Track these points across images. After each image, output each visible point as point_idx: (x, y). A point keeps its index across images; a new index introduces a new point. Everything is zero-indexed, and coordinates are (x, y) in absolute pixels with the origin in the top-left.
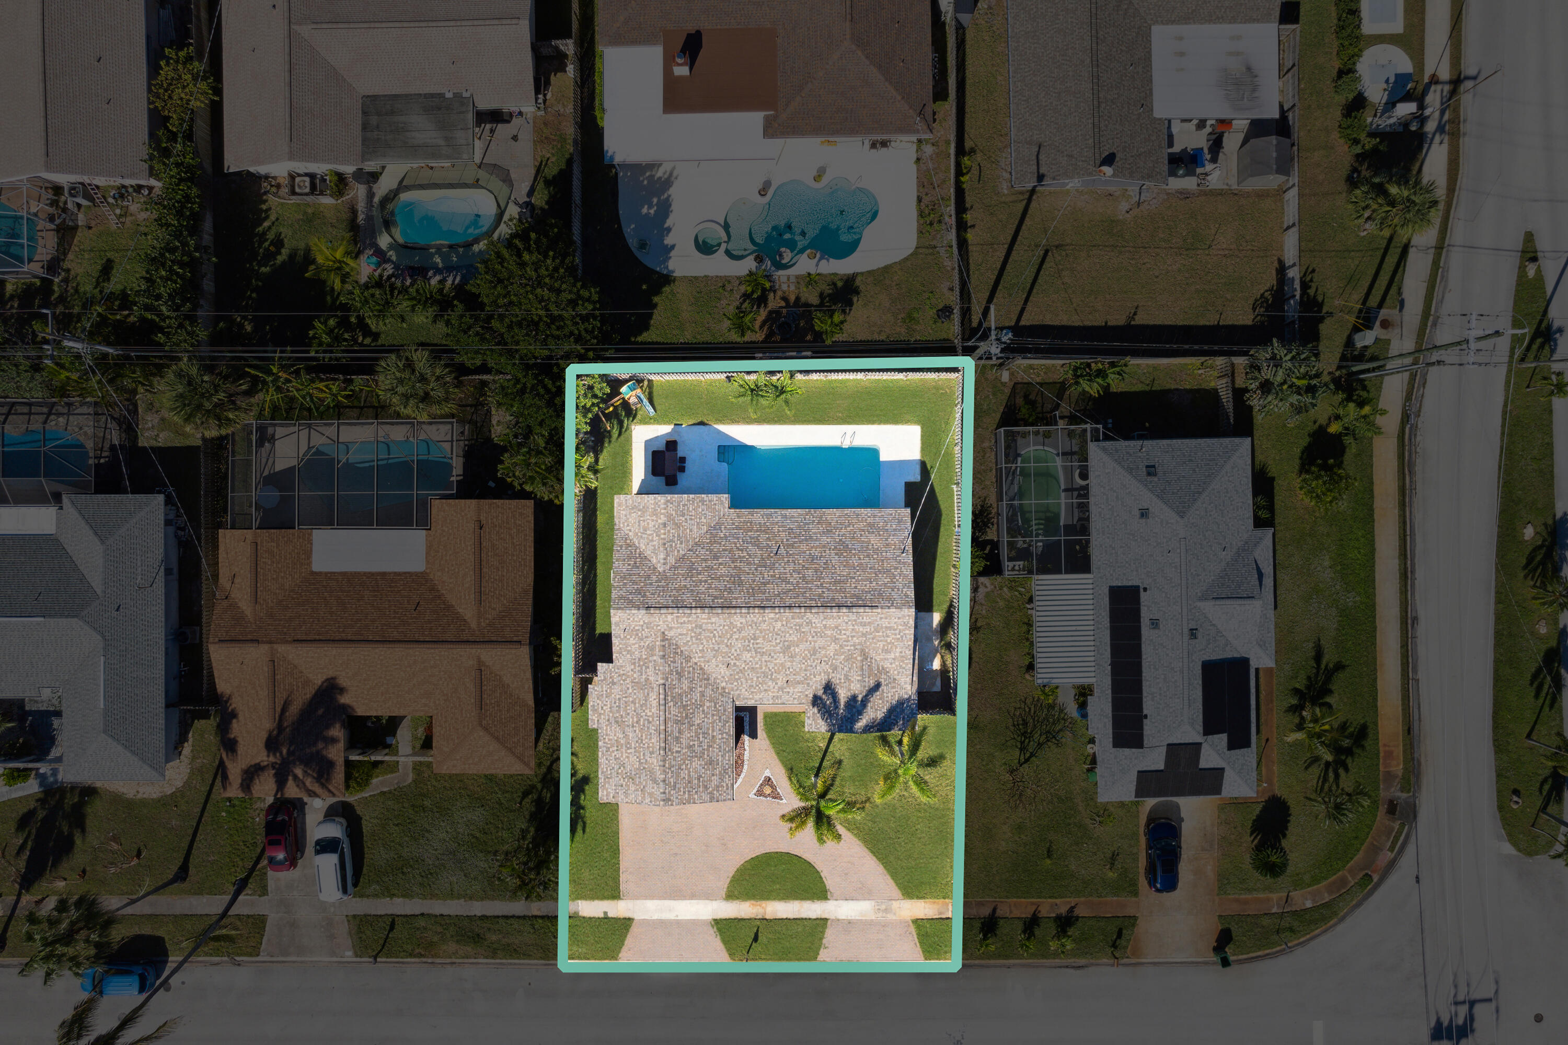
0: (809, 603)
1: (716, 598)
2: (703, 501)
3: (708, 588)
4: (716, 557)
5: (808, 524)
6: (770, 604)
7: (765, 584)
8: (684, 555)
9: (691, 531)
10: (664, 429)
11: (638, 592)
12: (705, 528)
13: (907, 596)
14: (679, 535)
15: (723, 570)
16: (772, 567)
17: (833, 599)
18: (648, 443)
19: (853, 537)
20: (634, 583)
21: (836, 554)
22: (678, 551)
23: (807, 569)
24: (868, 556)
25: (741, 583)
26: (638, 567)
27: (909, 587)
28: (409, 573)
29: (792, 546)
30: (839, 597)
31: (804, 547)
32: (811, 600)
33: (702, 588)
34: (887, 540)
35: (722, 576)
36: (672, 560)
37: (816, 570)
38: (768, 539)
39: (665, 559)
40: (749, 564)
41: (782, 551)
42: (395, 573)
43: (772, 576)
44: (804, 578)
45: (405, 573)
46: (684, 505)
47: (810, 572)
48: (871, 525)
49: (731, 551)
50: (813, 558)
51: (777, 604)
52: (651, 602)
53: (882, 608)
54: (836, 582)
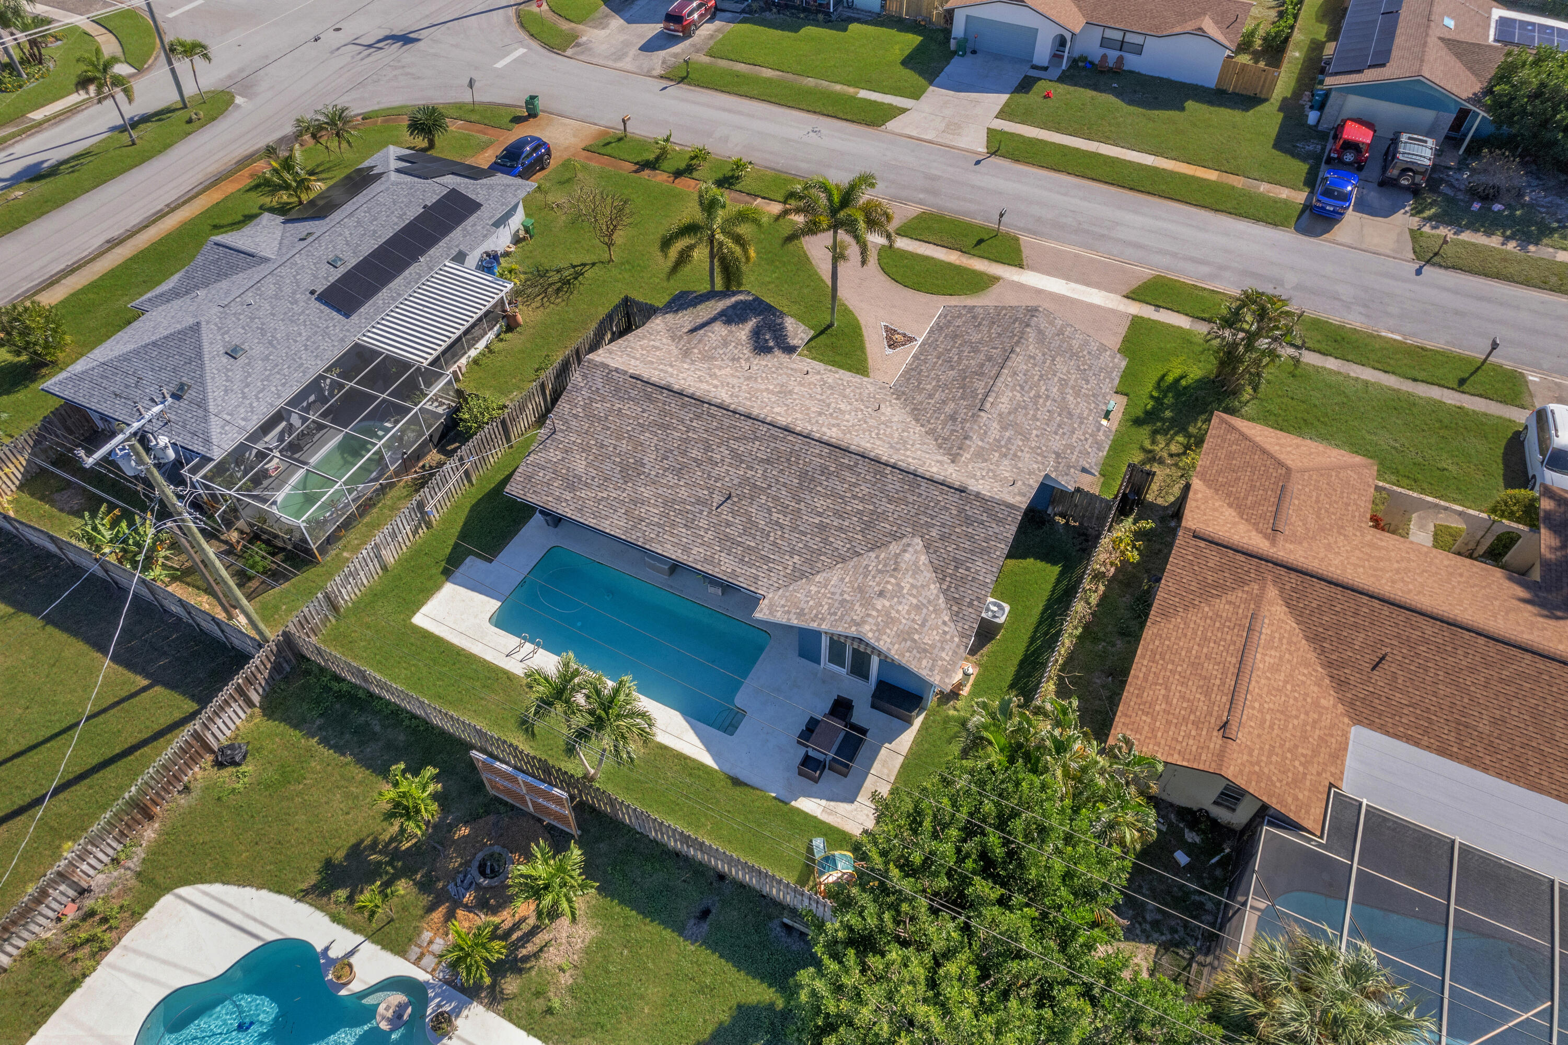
0: (719, 413)
1: (850, 468)
2: (801, 614)
3: (855, 485)
4: (822, 527)
5: (658, 525)
6: (773, 431)
7: (768, 461)
8: (872, 550)
9: (842, 580)
10: (809, 805)
11: (968, 521)
12: (818, 578)
13: (585, 376)
14: (866, 576)
15: (820, 503)
16: (745, 480)
17: (683, 406)
18: (851, 799)
19: (606, 480)
20: (970, 537)
21: (643, 465)
22: (877, 557)
23: (695, 460)
24: (602, 446)
25: (803, 475)
26: (955, 559)
27: (575, 386)
28: (1387, 733)
29: (699, 501)
30: (674, 405)
31: (683, 493)
32: (713, 416)
33: (865, 489)
34: (563, 459)
35: (826, 496)
36: (894, 548)
37: (684, 453)
38: (728, 524)
39: (905, 551)
40: (776, 499)
41: (717, 499)
42: (1417, 744)
43: (751, 468)
44: (708, 448)
45: (1396, 736)
46: (835, 614)
47: (694, 453)
48: (571, 487)
49: (794, 529)
50: (679, 472)
51: (764, 428)
52: (954, 497)
53: (625, 373)
54: (665, 427)
